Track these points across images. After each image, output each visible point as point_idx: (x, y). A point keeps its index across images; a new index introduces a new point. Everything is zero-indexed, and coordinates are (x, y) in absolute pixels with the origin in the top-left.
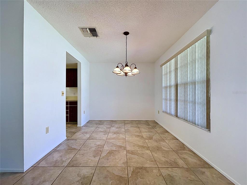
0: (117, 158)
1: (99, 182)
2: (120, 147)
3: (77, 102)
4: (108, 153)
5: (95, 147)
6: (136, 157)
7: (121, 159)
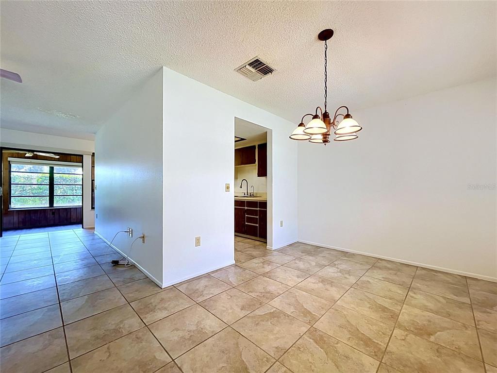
0: (275, 332)
1: (209, 351)
2: (306, 313)
3: (267, 202)
4: (271, 313)
5: (260, 292)
6: (320, 353)
7: (283, 337)
